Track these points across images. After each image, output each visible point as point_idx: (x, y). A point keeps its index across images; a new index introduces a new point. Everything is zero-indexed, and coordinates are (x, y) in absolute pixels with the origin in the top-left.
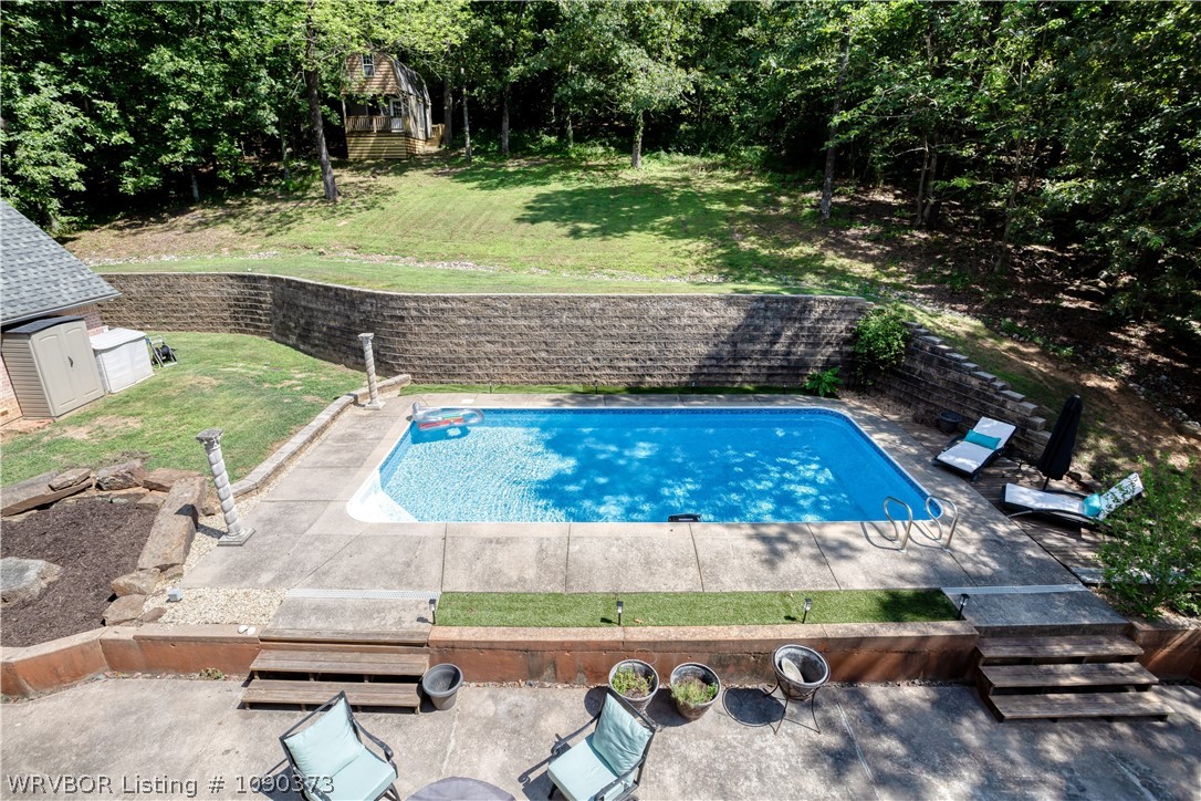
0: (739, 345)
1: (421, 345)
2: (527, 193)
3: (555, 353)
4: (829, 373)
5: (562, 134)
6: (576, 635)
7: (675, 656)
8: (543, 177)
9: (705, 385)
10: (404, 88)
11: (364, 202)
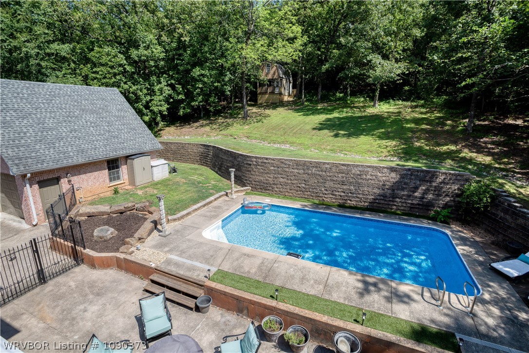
0: (396, 191)
1: (256, 176)
2: (322, 117)
3: (308, 185)
4: (446, 211)
5: (346, 93)
6: (257, 299)
7: (297, 321)
8: (331, 111)
9: (377, 208)
10: (281, 76)
11: (257, 119)
